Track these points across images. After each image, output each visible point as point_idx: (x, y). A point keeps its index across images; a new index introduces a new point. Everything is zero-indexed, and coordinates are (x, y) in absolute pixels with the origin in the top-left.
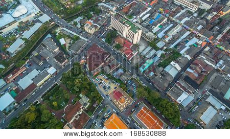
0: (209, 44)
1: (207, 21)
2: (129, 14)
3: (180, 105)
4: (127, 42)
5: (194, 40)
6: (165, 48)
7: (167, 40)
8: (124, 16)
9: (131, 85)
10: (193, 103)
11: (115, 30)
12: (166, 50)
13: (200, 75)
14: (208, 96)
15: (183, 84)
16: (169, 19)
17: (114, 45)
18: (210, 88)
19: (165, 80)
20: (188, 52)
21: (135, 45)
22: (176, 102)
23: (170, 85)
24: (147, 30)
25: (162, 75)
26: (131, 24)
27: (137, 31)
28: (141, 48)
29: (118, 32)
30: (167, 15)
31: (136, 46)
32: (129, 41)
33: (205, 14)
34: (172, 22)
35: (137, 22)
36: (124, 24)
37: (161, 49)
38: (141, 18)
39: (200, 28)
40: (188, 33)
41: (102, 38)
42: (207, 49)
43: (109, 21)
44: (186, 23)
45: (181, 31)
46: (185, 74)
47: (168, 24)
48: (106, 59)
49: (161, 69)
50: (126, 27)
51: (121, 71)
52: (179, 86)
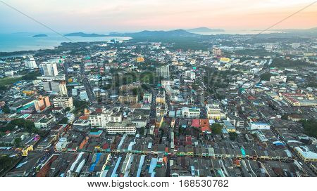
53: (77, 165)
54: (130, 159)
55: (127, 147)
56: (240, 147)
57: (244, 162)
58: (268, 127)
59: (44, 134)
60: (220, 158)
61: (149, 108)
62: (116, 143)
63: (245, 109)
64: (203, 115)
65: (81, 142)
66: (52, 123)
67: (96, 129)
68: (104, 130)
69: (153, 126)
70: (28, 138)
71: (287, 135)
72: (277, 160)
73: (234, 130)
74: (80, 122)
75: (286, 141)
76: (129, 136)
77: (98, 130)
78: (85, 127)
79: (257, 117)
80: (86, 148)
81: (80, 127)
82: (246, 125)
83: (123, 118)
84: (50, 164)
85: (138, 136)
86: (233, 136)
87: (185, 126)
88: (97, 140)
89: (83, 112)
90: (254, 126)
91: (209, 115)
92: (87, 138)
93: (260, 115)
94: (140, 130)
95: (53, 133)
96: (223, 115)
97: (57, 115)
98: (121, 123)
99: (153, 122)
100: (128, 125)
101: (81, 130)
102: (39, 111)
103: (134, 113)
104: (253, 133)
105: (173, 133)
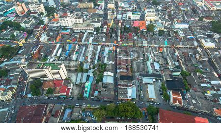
0: (117, 47)
1: (105, 33)
2: (42, 58)
3: (132, 100)
4: (56, 83)
5: (107, 50)
6: (92, 66)
7: (89, 60)
8: (38, 61)
9: (86, 116)
10: (138, 91)
11: (36, 79)
12: (94, 68)
13: (127, 69)
14: (142, 80)
15: (123, 83)
16: (79, 45)
17: (45, 92)
18: (139, 73)
19: (109, 90)
20: (109, 59)
21: (66, 79)
22: (128, 100)
23: (116, 91)
24: (68, 62)
25: (105, 87)
26: (50, 64)
27: (59, 67)
28: (73, 78)
29: (41, 79)
30: (76, 42)
31: (68, 80)
32: (58, 80)
33: (101, 29)
34: (83, 45)
35: (54, 60)
36: (42, 68)
37: (90, 69)
38: (56, 55)
39: (104, 39)
40: (99, 47)
41: (26, 94)
42: (118, 50)
43: (24, 75)
44: (93, 41)
45: (94, 48)
46: (118, 76)
47: (81, 48)
48: (45, 111)
49: (100, 83)
50: (47, 70)
51: (68, 111)
52: (122, 87)
53: (57, 52)
54: (91, 48)
55: (88, 41)
56: (164, 40)
57: (165, 49)
58: (187, 26)
59: (30, 33)
60: (150, 47)
61: (102, 13)
62: (81, 38)
63: (174, 13)
64: (142, 18)
65: (57, 37)
66: (33, 24)
67: (65, 28)
68: (71, 29)
69: (106, 26)
70: (19, 34)
71: (199, 32)
72: (187, 48)
73: (163, 29)
74: (53, 23)
75: (196, 36)
76: (89, 33)
77: (67, 29)
78: (58, 27)
79: (181, 19)
80: (61, 41)
81: (54, 27)
82: (172, 25)
83: (84, 20)
84: (39, 51)
85: (95, 33)
86: (161, 33)
87: (128, 26)
88: (67, 36)
89: (53, 16)
90: (177, 26)
91: (146, 18)
92: (60, 35)
93: (184, 17)
94: (97, 29)
95: (36, 31)
96: (157, 18)
97: (35, 18)
98: (82, 24)
99: (106, 23)
100: (88, 26)
101: (55, 29)
102: (21, 15)
103: (91, 17)
104: (175, 30)
105: (119, 31)
